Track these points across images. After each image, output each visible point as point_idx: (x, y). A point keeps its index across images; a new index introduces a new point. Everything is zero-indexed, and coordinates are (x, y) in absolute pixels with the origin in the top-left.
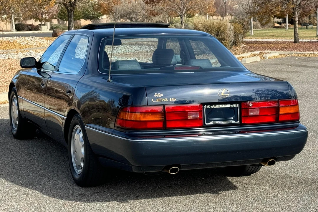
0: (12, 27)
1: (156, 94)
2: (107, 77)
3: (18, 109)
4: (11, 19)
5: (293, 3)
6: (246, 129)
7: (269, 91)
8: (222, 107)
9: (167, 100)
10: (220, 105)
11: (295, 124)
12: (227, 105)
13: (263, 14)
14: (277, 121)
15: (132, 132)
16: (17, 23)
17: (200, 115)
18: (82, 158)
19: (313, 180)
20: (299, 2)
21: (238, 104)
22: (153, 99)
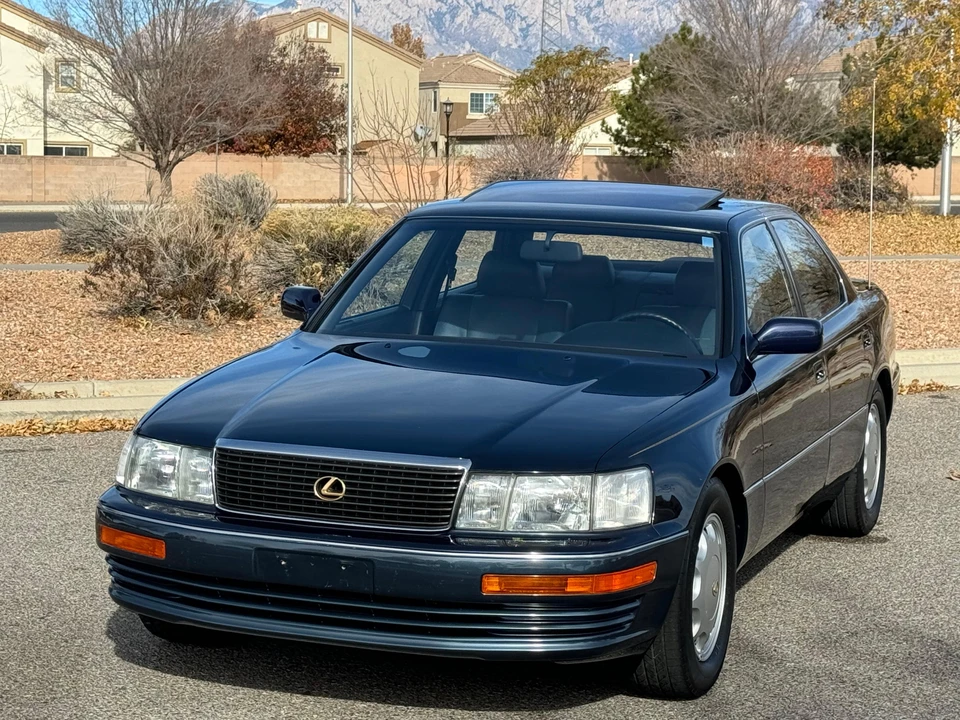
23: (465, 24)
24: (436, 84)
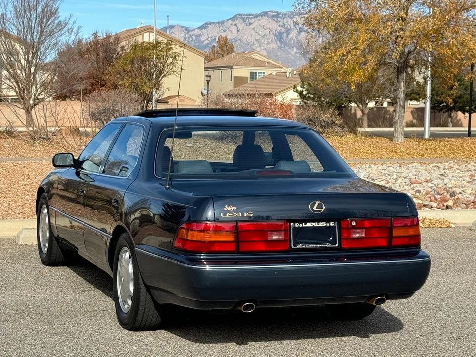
1: (226, 206)
2: (165, 182)
6: (346, 255)
8: (315, 225)
9: (241, 215)
10: (312, 223)
11: (414, 250)
12: (322, 223)
14: (389, 246)
17: (285, 235)
21: (336, 223)
22: (222, 214)
23: (294, 38)
24: (232, 67)
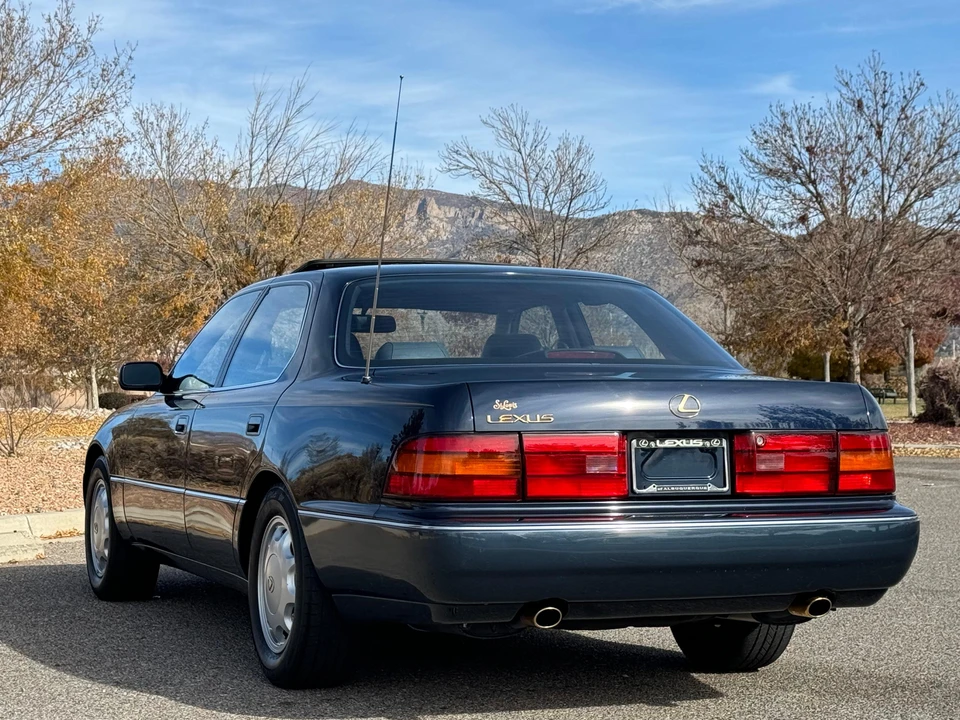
0: (90, 401)
1: (497, 401)
2: (362, 373)
3: (111, 515)
4: (89, 380)
5: (846, 315)
6: (748, 508)
7: (805, 412)
8: (681, 445)
9: (529, 420)
10: (676, 441)
11: (881, 501)
12: (695, 441)
13: (765, 346)
14: (833, 492)
15: (432, 506)
16: (105, 390)
17: (621, 465)
18: (289, 605)
19: (931, 683)
20: (862, 315)
21: (724, 440)
22: (489, 417)
